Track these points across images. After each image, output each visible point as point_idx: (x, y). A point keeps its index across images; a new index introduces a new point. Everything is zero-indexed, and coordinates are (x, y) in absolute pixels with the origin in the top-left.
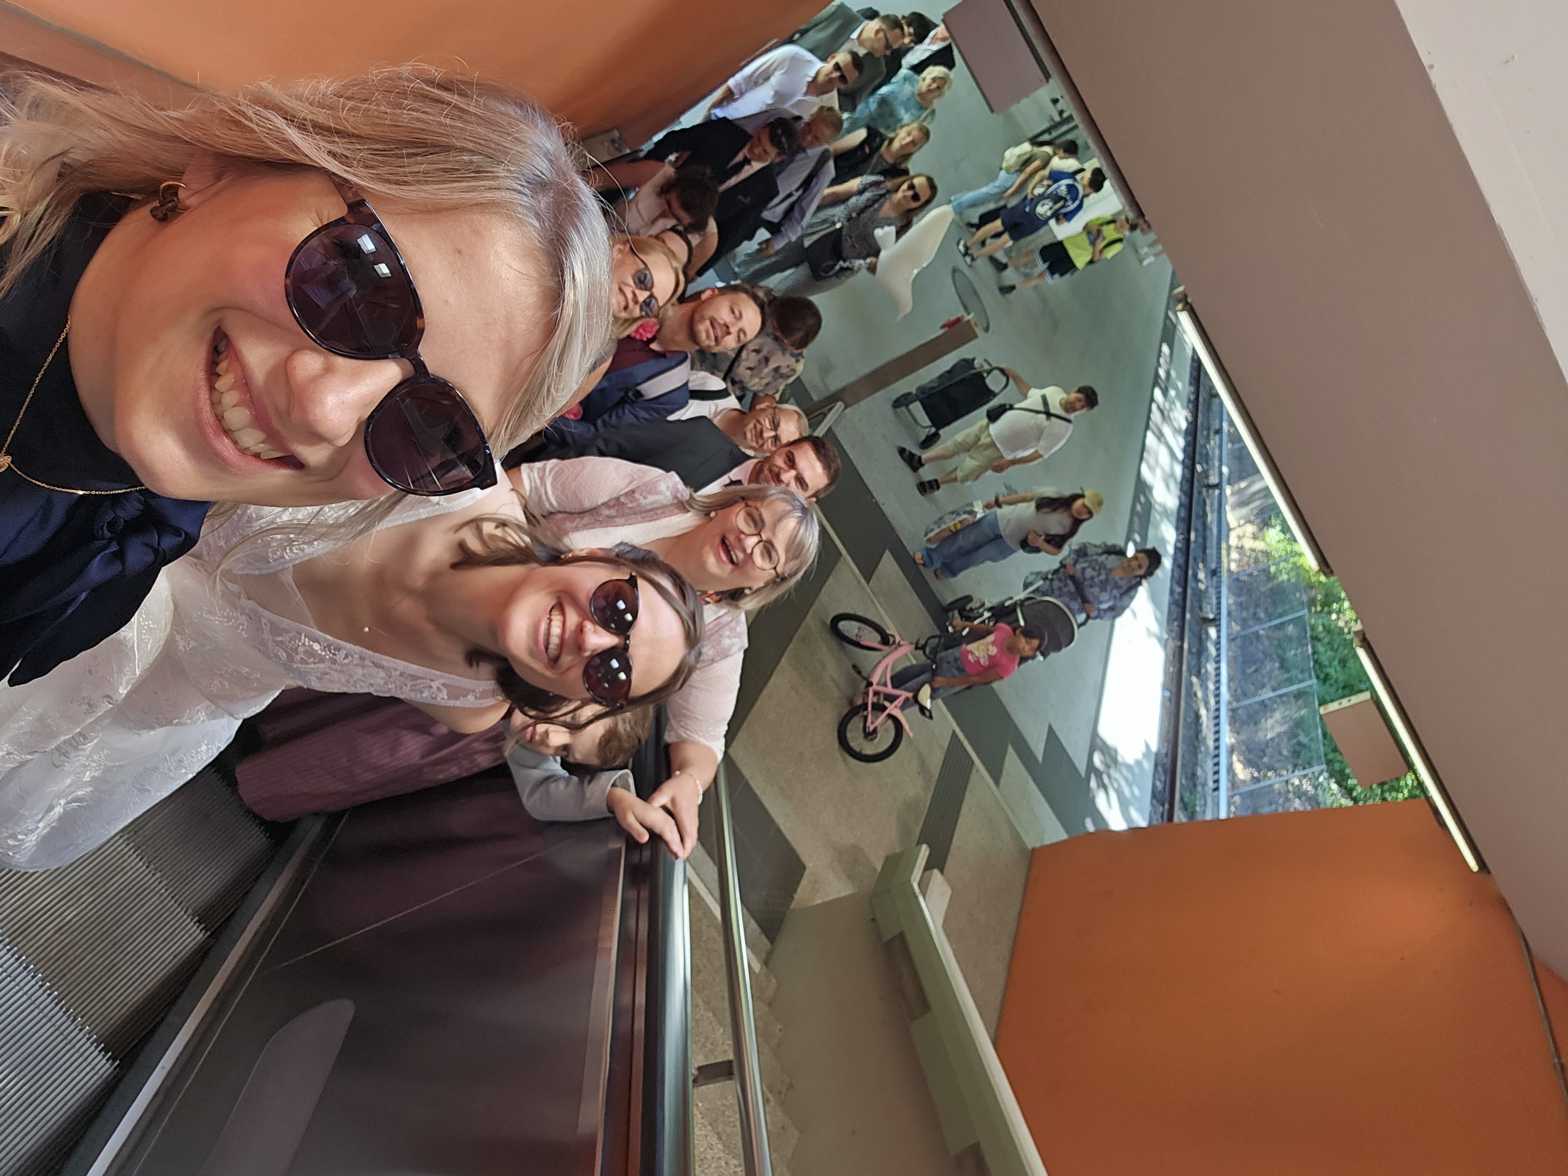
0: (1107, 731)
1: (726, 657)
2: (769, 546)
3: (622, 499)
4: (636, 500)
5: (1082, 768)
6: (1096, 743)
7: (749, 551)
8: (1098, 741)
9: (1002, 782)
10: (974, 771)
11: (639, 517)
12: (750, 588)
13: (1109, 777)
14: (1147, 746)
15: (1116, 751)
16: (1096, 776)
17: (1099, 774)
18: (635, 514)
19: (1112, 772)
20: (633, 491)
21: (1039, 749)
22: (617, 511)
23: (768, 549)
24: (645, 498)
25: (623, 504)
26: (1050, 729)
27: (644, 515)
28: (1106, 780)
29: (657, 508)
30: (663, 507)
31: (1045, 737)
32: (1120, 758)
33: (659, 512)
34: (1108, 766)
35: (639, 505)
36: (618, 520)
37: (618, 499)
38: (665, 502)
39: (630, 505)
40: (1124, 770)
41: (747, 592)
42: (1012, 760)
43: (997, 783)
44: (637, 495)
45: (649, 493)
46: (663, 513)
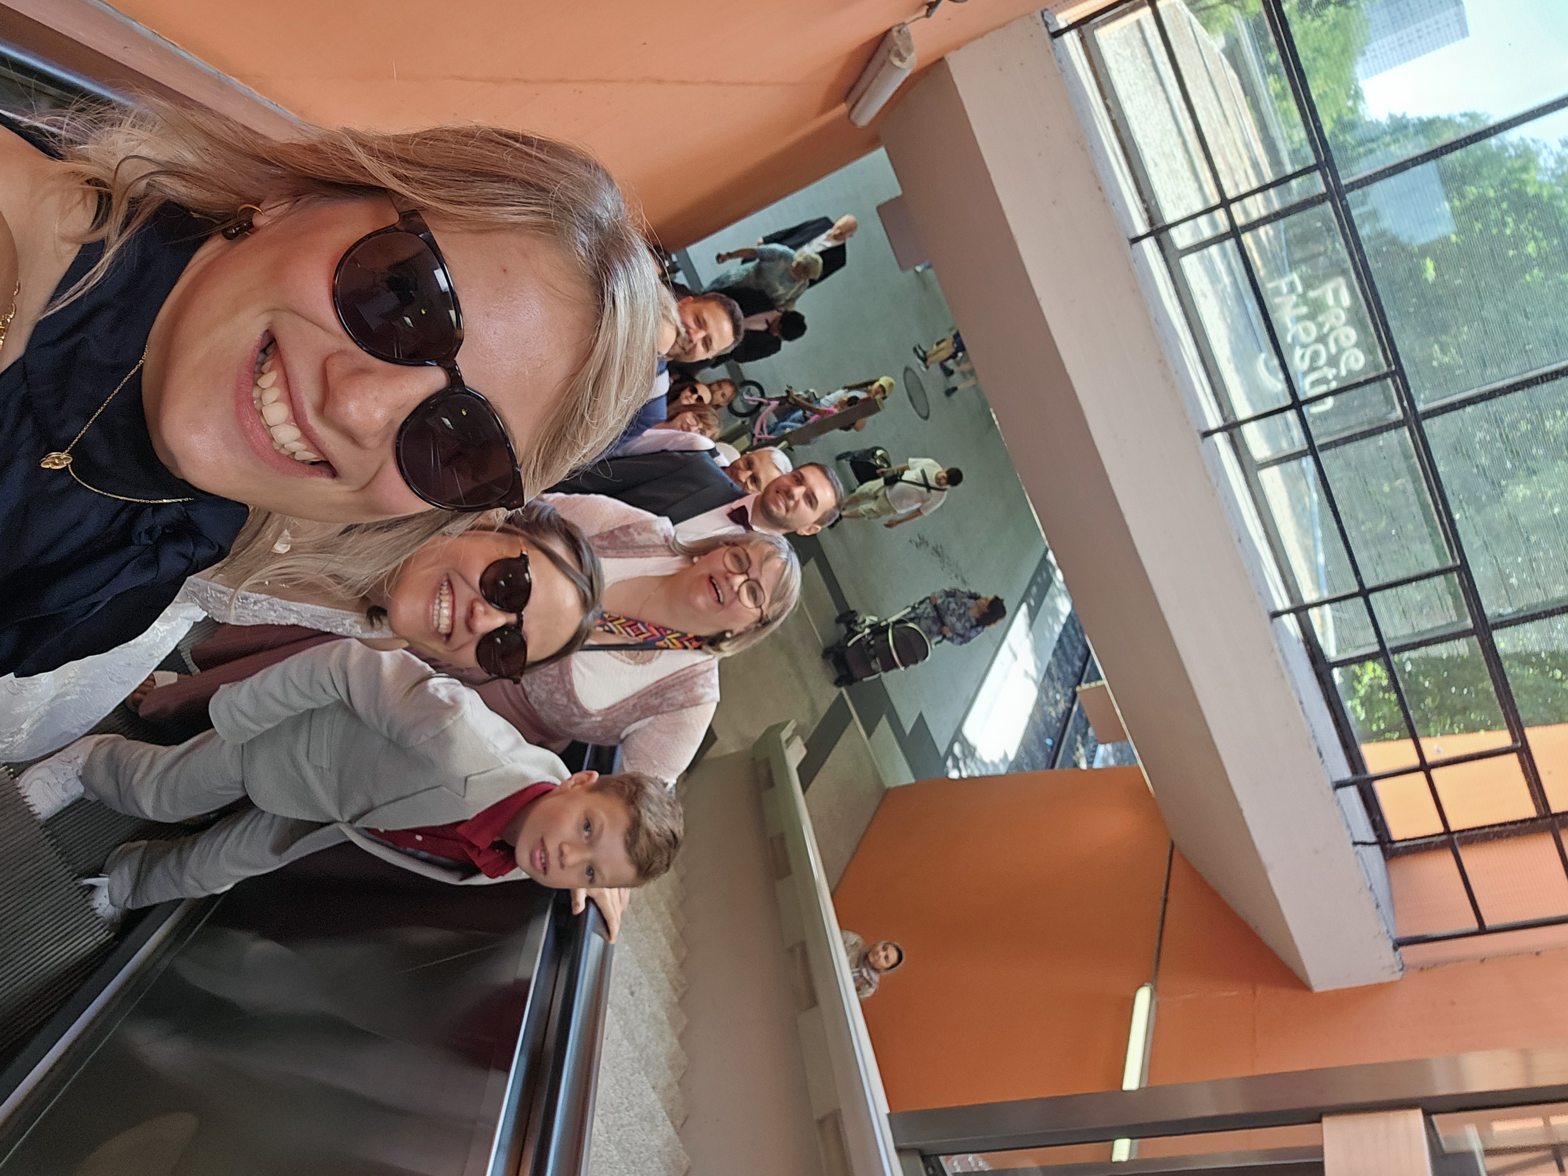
0: (970, 730)
1: (697, 704)
2: (755, 585)
3: (616, 532)
4: (629, 534)
5: (942, 750)
6: (958, 736)
7: (736, 588)
8: (961, 737)
9: (873, 737)
10: (852, 723)
11: (631, 553)
12: (731, 632)
13: (965, 763)
14: (1006, 755)
15: (975, 749)
16: (953, 760)
17: (956, 760)
18: (628, 548)
19: (968, 761)
20: (628, 527)
21: (908, 727)
22: (610, 543)
23: (754, 591)
24: (639, 534)
25: (616, 536)
26: (921, 716)
27: (636, 550)
28: (961, 764)
29: (649, 546)
30: (656, 546)
31: (915, 719)
32: (977, 755)
33: (651, 550)
34: (965, 757)
35: (633, 540)
36: (609, 552)
37: (612, 532)
38: (658, 542)
39: (623, 539)
40: (979, 764)
41: (728, 635)
42: (884, 724)
43: (869, 735)
44: (632, 530)
45: (645, 530)
46: (654, 552)
